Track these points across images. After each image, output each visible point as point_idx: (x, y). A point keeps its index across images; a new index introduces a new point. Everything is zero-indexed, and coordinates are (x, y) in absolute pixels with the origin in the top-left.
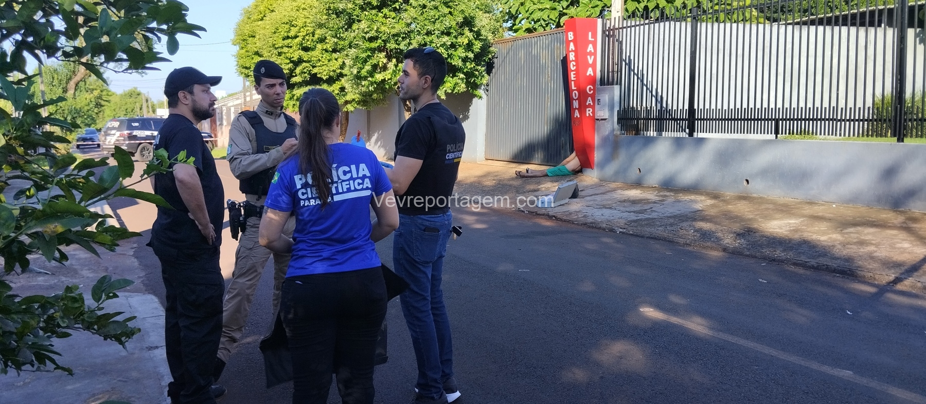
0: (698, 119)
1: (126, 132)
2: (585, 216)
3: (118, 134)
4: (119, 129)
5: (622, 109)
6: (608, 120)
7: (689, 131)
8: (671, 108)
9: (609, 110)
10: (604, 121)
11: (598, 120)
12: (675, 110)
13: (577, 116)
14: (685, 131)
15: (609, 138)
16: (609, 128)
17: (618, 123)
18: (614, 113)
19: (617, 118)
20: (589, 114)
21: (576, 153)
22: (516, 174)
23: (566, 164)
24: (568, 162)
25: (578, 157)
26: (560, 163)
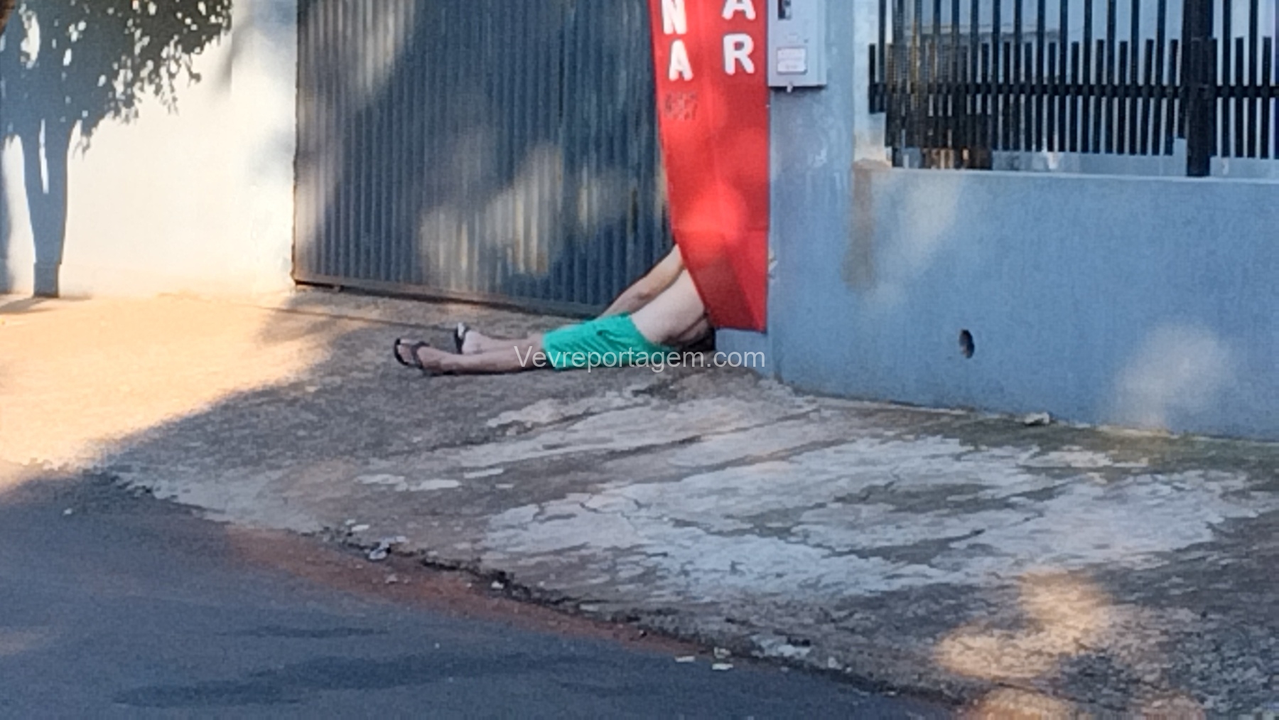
0: (1227, 92)
2: (648, 576)
5: (889, 39)
6: (823, 93)
7: (1190, 146)
8: (1104, 37)
9: (829, 46)
10: (807, 98)
11: (782, 95)
12: (1123, 45)
13: (681, 74)
14: (1169, 151)
15: (833, 180)
16: (833, 133)
17: (872, 110)
18: (851, 61)
19: (866, 83)
20: (737, 62)
21: (685, 255)
22: (399, 357)
23: (635, 309)
24: (646, 299)
25: (692, 272)
26: (610, 303)
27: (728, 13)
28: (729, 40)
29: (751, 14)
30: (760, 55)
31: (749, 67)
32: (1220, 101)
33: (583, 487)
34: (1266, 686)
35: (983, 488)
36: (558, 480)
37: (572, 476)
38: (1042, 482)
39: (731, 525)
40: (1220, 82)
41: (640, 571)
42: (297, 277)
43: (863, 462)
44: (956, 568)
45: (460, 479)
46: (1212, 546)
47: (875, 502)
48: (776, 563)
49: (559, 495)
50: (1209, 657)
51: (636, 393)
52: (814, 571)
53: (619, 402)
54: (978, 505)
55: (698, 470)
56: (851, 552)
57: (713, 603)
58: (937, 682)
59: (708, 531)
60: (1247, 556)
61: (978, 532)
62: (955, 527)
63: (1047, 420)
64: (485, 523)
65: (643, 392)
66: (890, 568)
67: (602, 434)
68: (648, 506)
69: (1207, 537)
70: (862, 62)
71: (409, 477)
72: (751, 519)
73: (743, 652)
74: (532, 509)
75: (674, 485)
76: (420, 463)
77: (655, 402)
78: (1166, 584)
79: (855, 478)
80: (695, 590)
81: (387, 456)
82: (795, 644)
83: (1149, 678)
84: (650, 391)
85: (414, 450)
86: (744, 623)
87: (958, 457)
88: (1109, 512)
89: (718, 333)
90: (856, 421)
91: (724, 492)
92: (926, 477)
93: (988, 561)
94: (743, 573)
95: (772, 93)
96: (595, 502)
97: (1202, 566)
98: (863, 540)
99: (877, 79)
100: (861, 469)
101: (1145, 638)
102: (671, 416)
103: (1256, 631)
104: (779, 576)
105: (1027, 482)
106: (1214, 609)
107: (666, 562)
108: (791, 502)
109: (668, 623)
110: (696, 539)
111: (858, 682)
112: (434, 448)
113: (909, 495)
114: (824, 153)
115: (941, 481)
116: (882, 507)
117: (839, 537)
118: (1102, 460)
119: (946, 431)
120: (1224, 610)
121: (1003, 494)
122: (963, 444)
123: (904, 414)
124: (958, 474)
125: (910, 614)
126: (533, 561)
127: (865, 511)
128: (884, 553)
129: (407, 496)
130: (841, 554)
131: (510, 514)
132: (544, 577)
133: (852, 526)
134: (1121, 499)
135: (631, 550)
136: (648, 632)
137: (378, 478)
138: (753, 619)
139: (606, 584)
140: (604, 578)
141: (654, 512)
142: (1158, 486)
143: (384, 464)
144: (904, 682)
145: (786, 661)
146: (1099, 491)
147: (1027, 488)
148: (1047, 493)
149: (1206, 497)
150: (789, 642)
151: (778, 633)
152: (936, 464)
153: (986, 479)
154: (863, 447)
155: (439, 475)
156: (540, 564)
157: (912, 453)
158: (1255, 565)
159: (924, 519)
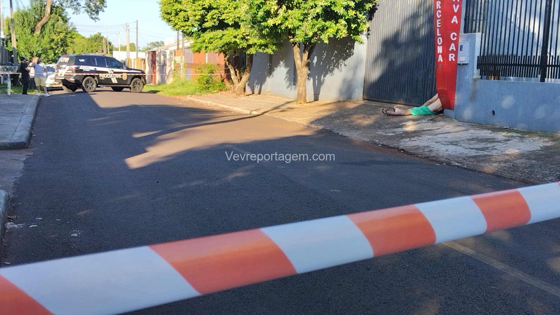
0: (549, 66)
1: (74, 67)
3: (68, 68)
4: (69, 64)
5: (482, 55)
6: (468, 65)
7: (541, 76)
8: (525, 55)
9: (470, 56)
10: (465, 66)
11: (460, 66)
12: (529, 56)
13: (440, 61)
14: (537, 77)
15: (469, 82)
16: (469, 73)
17: (477, 68)
18: (474, 59)
19: (477, 63)
20: (452, 59)
21: (439, 95)
22: (383, 112)
23: (428, 105)
24: (431, 103)
25: (440, 98)
26: (423, 104)
27: (450, 50)
28: (450, 55)
29: (455, 50)
30: (456, 58)
31: (454, 60)
32: (548, 68)
33: (418, 136)
34: (550, 174)
35: (495, 139)
36: (413, 135)
37: (416, 134)
38: (507, 138)
39: (446, 143)
40: (548, 64)
41: (429, 150)
42: (364, 98)
43: (472, 134)
44: (490, 152)
45: (395, 134)
46: (540, 150)
47: (474, 140)
48: (455, 150)
49: (414, 137)
50: (539, 169)
51: (428, 120)
52: (462, 151)
53: (425, 122)
54: (494, 142)
55: (440, 134)
56: (470, 148)
57: (443, 156)
58: (486, 170)
59: (442, 144)
60: (548, 152)
61: (494, 146)
62: (489, 145)
63: (508, 128)
64: (400, 141)
65: (429, 120)
66: (477, 152)
67: (421, 127)
68: (430, 139)
69: (540, 149)
70: (476, 59)
71: (385, 133)
72: (450, 142)
73: (449, 164)
74: (408, 139)
75: (435, 136)
76: (387, 131)
77: (432, 122)
78: (531, 156)
79: (470, 136)
80: (439, 154)
81: (381, 129)
82: (458, 163)
83: (526, 172)
84: (431, 120)
85: (386, 128)
86: (448, 159)
87: (491, 133)
88: (520, 144)
89: (444, 110)
90: (471, 127)
91: (445, 138)
92: (484, 137)
93: (496, 151)
94: (448, 151)
95: (458, 65)
96: (420, 138)
97: (538, 154)
98: (472, 147)
99: (479, 63)
100: (472, 135)
101: (526, 165)
102: (435, 124)
103: (548, 164)
104: (455, 152)
105: (504, 138)
106: (540, 161)
107: (434, 149)
108: (458, 140)
109: (435, 159)
110: (440, 145)
111: (471, 170)
112: (390, 128)
113: (481, 139)
114: (467, 76)
115: (487, 137)
116: (475, 141)
117: (467, 146)
118: (519, 135)
119: (488, 129)
120: (542, 161)
121: (499, 140)
122: (491, 131)
123: (480, 126)
124: (491, 136)
125: (480, 159)
126: (409, 148)
127: (472, 142)
128: (477, 149)
129: (385, 136)
130: (467, 149)
131: (404, 140)
132: (411, 150)
133: (469, 144)
134: (523, 142)
135: (428, 146)
136: (430, 160)
137: (380, 133)
138: (450, 159)
139: (423, 152)
140: (423, 151)
141: (432, 140)
142: (530, 140)
143: (381, 130)
144: (479, 170)
145: (456, 166)
146: (518, 140)
147: (504, 139)
148: (508, 140)
149: (540, 142)
150: (457, 163)
151: (455, 161)
152: (486, 134)
153: (496, 137)
154: (472, 131)
155: (391, 133)
156: (410, 148)
157: (481, 132)
158: (549, 154)
159: (483, 143)
